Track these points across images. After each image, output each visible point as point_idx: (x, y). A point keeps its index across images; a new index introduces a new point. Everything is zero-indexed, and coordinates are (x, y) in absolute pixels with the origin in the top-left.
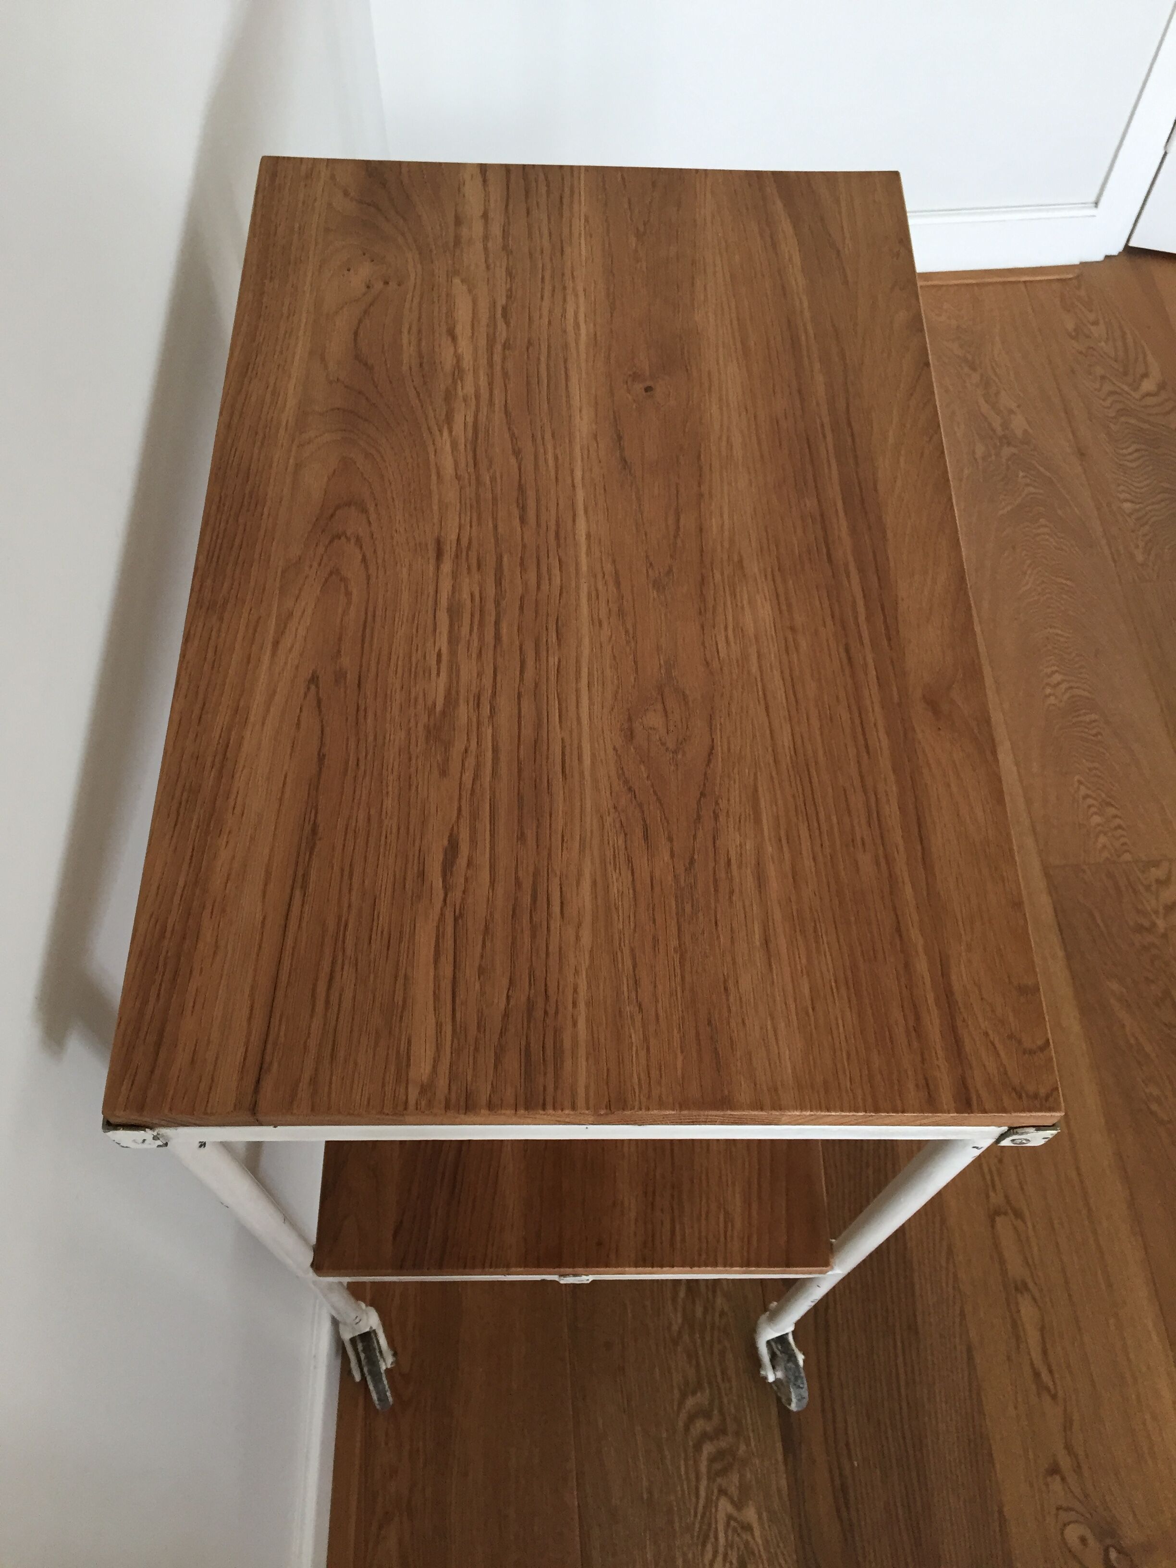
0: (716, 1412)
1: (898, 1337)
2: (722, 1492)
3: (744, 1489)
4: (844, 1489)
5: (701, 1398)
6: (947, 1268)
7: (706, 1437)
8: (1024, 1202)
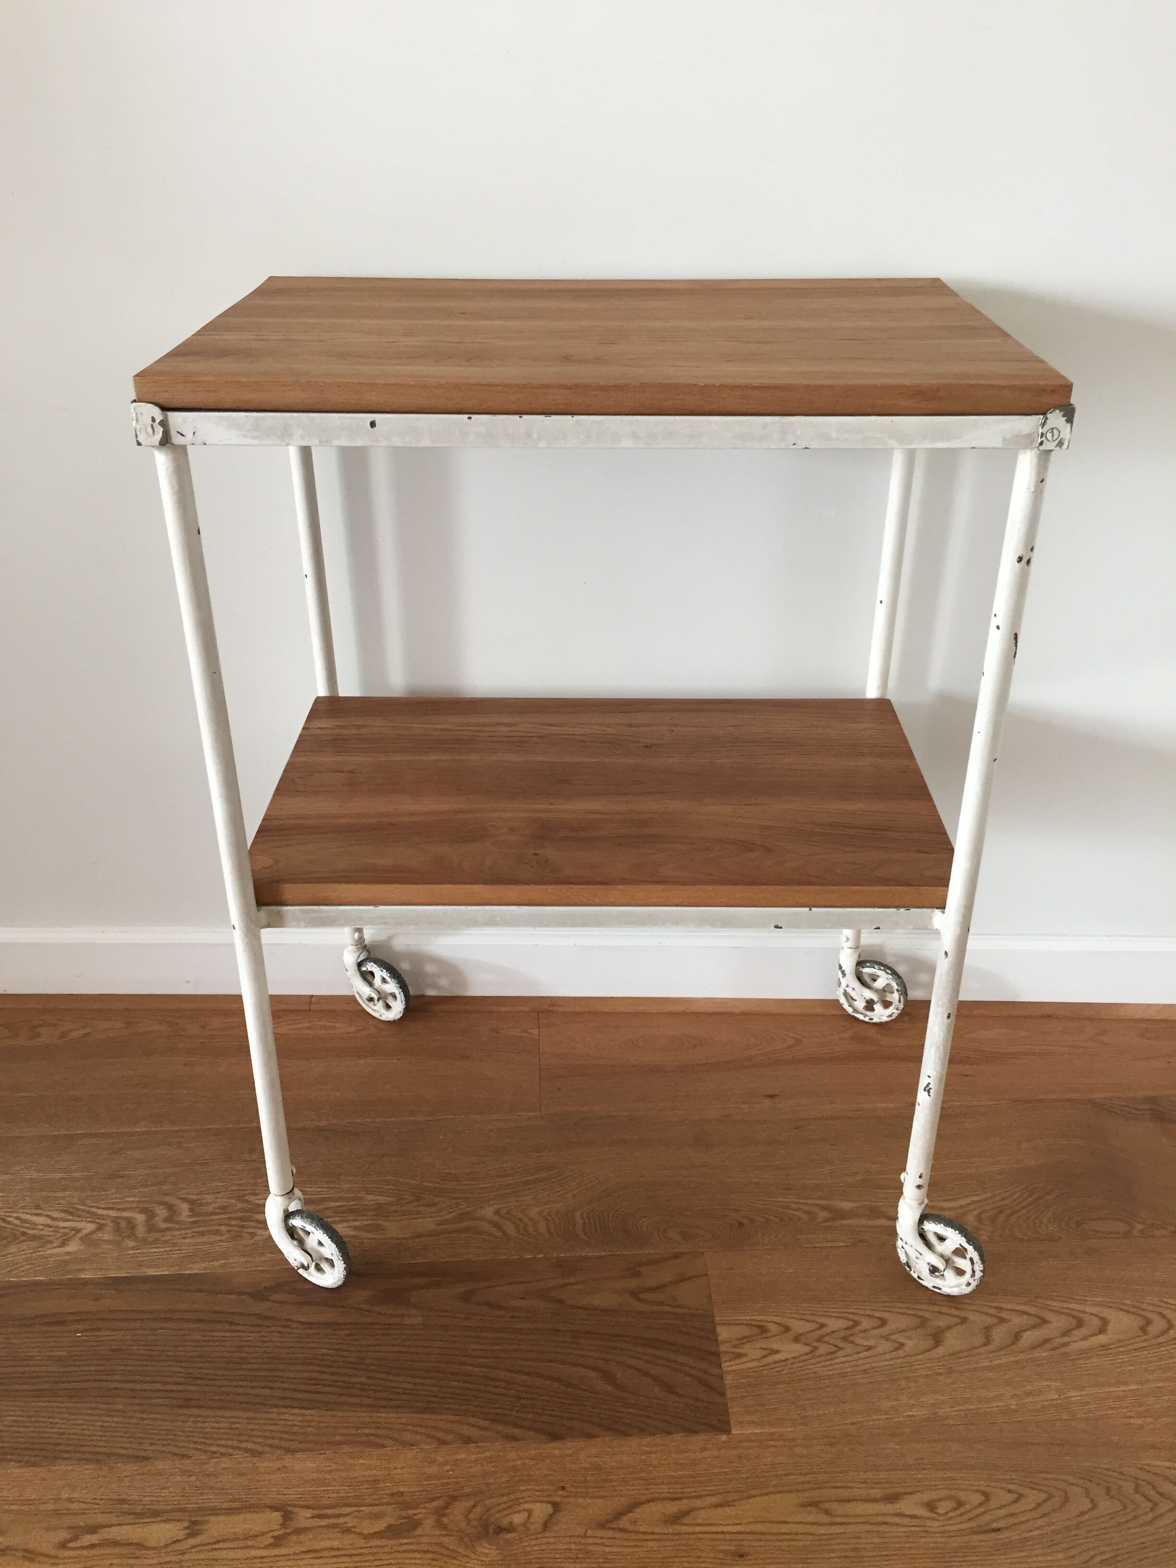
0: (170, 1225)
1: (180, 1387)
3: (96, 1243)
4: (61, 1323)
5: (184, 1215)
6: (239, 1448)
7: (150, 1215)
8: (291, 1551)
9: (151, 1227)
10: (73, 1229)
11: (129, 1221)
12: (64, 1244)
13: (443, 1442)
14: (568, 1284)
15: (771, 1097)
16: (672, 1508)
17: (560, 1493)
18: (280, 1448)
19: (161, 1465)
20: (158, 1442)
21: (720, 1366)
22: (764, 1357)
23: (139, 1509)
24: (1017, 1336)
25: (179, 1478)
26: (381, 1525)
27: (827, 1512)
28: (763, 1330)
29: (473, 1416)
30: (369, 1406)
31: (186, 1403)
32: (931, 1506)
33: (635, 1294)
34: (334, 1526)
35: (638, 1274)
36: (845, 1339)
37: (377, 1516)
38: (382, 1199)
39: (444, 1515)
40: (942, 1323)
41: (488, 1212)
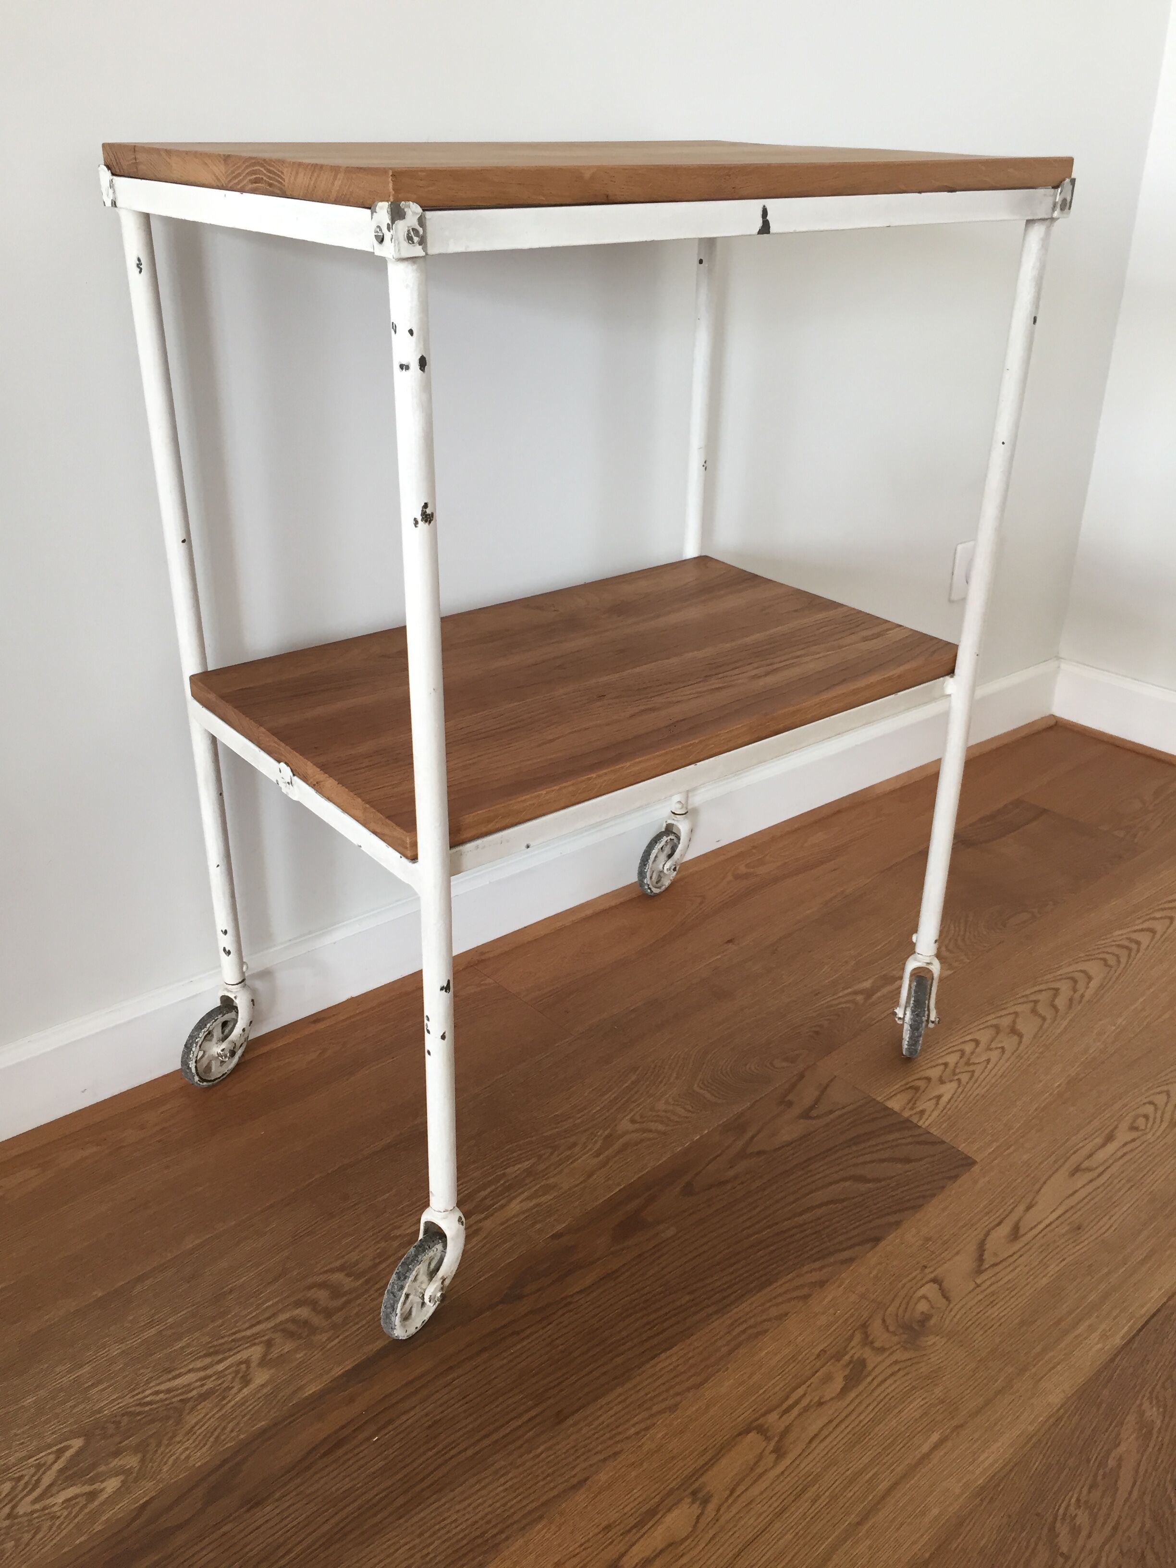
0: (344, 1299)
1: (538, 1409)
2: (269, 1344)
3: (282, 1359)
4: (339, 1444)
5: (348, 1283)
6: (652, 1416)
7: (313, 1304)
8: (798, 1451)
9: (328, 1313)
10: (241, 1363)
11: (293, 1320)
12: (246, 1381)
13: (806, 1297)
14: (753, 1137)
15: (729, 942)
16: (1005, 1230)
17: (927, 1271)
18: (688, 1390)
19: (603, 1477)
20: (578, 1461)
21: (917, 1126)
22: (937, 1104)
23: (632, 1521)
24: (1054, 1007)
25: (634, 1474)
26: (838, 1383)
27: (1089, 1170)
28: (917, 1089)
29: (803, 1265)
30: (716, 1312)
31: (560, 1418)
32: (1133, 1128)
33: (806, 1115)
34: (806, 1409)
35: (790, 1104)
36: (968, 1064)
37: (828, 1379)
38: (526, 1164)
39: (872, 1343)
40: (1005, 1022)
41: (625, 1125)
